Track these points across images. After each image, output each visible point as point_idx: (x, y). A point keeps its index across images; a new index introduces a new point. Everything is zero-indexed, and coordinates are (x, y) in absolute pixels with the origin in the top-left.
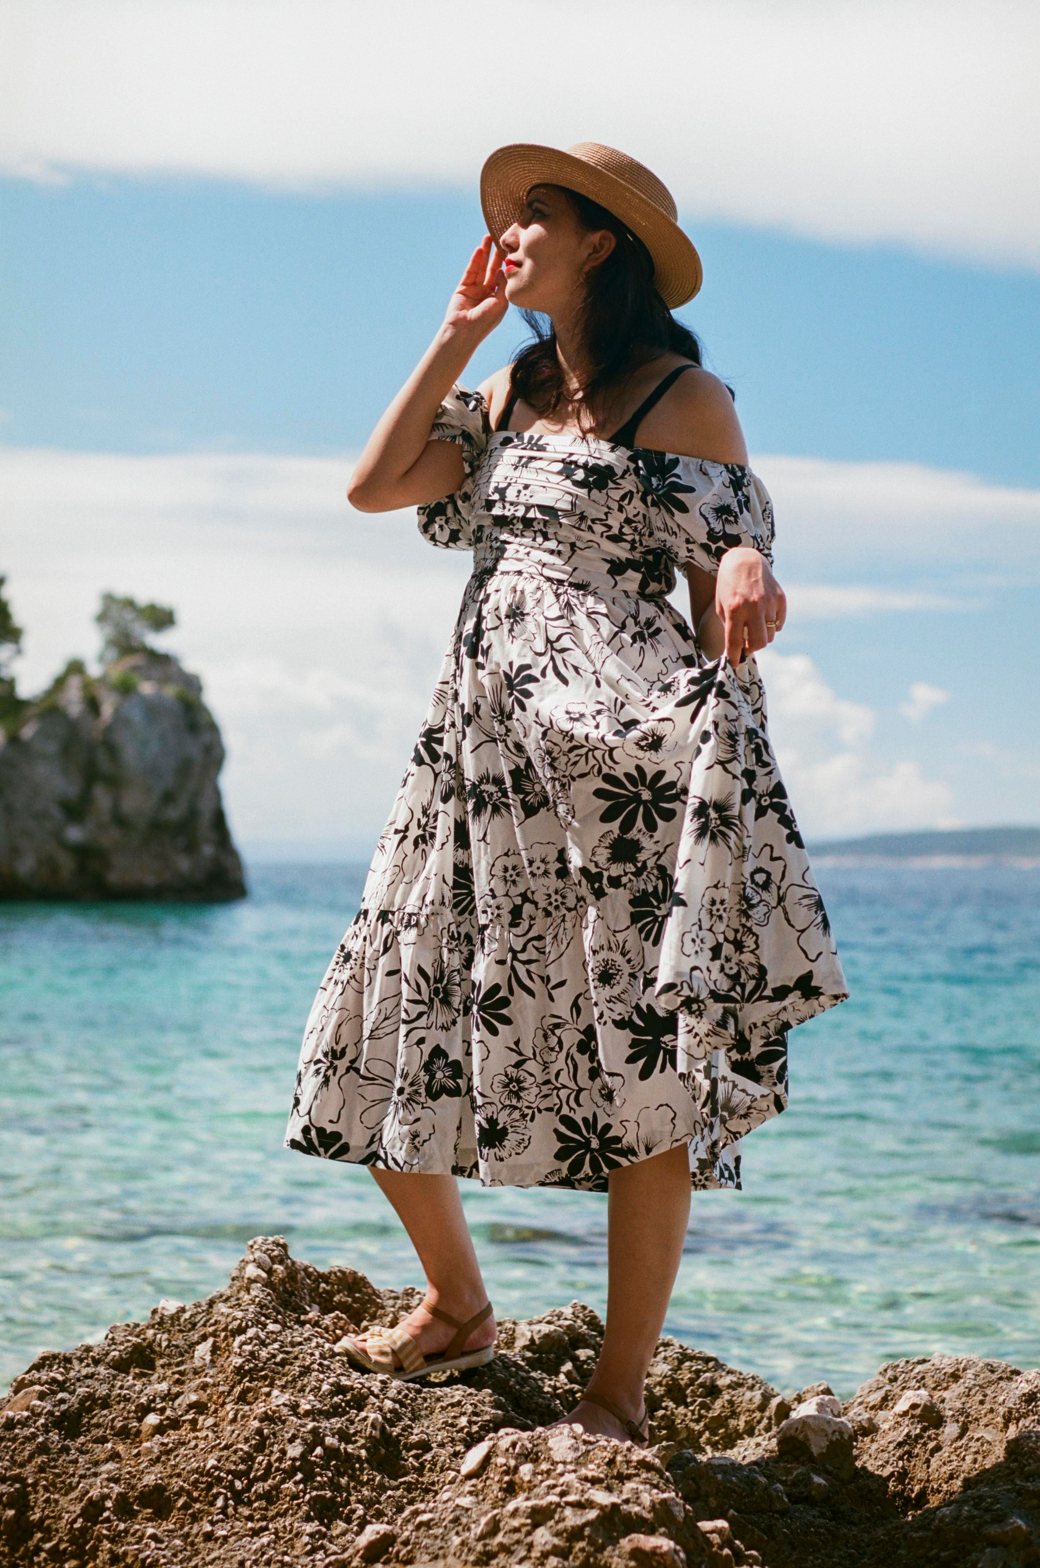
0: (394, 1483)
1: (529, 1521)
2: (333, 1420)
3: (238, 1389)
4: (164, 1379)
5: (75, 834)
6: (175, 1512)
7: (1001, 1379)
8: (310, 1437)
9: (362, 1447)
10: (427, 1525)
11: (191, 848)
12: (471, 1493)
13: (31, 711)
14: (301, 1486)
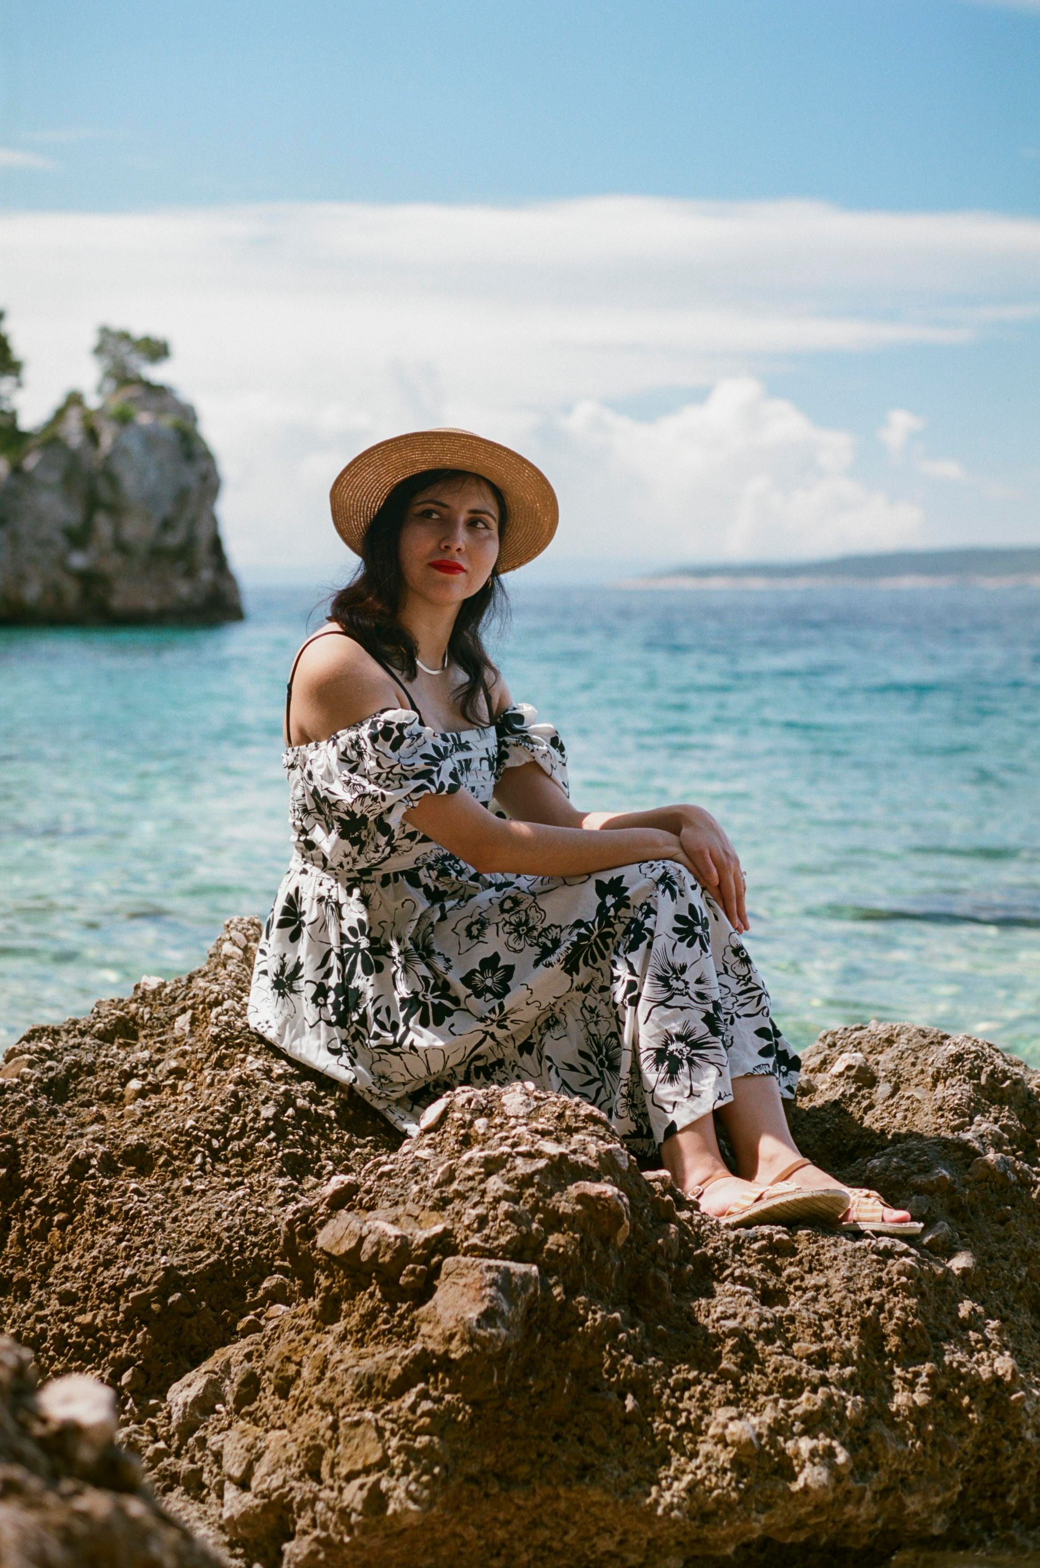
0: (362, 1141)
1: (482, 1170)
2: (304, 1084)
3: (215, 1056)
4: (147, 1048)
5: (78, 560)
6: (157, 1169)
7: (932, 1043)
8: (282, 1099)
9: (332, 1108)
10: (389, 1175)
11: (190, 573)
12: (429, 1146)
13: (32, 443)
14: (274, 1144)
